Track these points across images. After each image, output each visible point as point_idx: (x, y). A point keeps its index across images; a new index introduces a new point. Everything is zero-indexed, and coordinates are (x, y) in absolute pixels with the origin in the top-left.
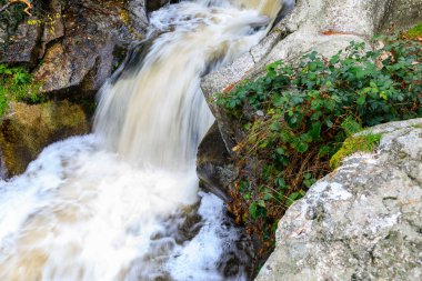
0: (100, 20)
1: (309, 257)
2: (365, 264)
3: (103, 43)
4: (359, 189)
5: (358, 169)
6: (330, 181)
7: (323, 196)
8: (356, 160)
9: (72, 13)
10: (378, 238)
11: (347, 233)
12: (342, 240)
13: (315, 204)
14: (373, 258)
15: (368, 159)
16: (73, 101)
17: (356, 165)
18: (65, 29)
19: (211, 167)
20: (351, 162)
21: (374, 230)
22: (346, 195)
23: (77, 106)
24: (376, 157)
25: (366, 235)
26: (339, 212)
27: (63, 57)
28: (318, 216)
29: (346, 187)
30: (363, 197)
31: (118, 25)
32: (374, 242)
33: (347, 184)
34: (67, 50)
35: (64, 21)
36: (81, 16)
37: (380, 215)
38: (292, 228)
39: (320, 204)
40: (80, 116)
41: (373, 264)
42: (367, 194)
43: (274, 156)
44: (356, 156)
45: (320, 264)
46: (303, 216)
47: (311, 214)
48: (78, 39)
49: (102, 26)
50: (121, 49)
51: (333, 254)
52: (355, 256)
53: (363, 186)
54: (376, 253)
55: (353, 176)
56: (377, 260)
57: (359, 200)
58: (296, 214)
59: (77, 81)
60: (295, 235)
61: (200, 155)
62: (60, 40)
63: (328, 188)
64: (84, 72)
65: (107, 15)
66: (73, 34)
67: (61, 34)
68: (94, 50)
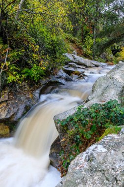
0: (22, 96)
1: (83, 178)
2: (113, 184)
3: (22, 104)
4: (111, 147)
5: (111, 140)
6: (97, 145)
7: (93, 150)
8: (110, 137)
9: (12, 93)
10: (119, 171)
11: (104, 167)
12: (101, 171)
13: (89, 154)
14: (117, 181)
15: (116, 136)
16: (5, 124)
17: (110, 138)
18: (8, 98)
19: (55, 154)
20: (107, 137)
21: (117, 167)
22: (104, 150)
23: (6, 126)
24: (119, 136)
25: (113, 169)
26: (100, 157)
27: (5, 107)
28: (90, 159)
29: (105, 147)
30: (112, 151)
31: (28, 98)
32: (118, 173)
33: (105, 145)
34: (7, 105)
35: (9, 95)
36: (15, 94)
37: (121, 160)
38: (77, 165)
39: (92, 154)
40: (7, 130)
41: (117, 184)
42: (114, 150)
43: (75, 139)
44: (110, 135)
45: (88, 182)
46: (83, 159)
47: (87, 158)
48: (13, 101)
49: (22, 98)
50: (28, 107)
51: (96, 178)
52: (107, 179)
53: (113, 146)
54: (118, 178)
55: (108, 142)
56: (118, 182)
57: (110, 153)
58: (80, 158)
59: (8, 116)
60: (78, 168)
61: (51, 149)
62: (6, 101)
63: (96, 147)
64: (12, 113)
65: (25, 95)
66: (11, 100)
67: (7, 99)
68: (17, 106)
